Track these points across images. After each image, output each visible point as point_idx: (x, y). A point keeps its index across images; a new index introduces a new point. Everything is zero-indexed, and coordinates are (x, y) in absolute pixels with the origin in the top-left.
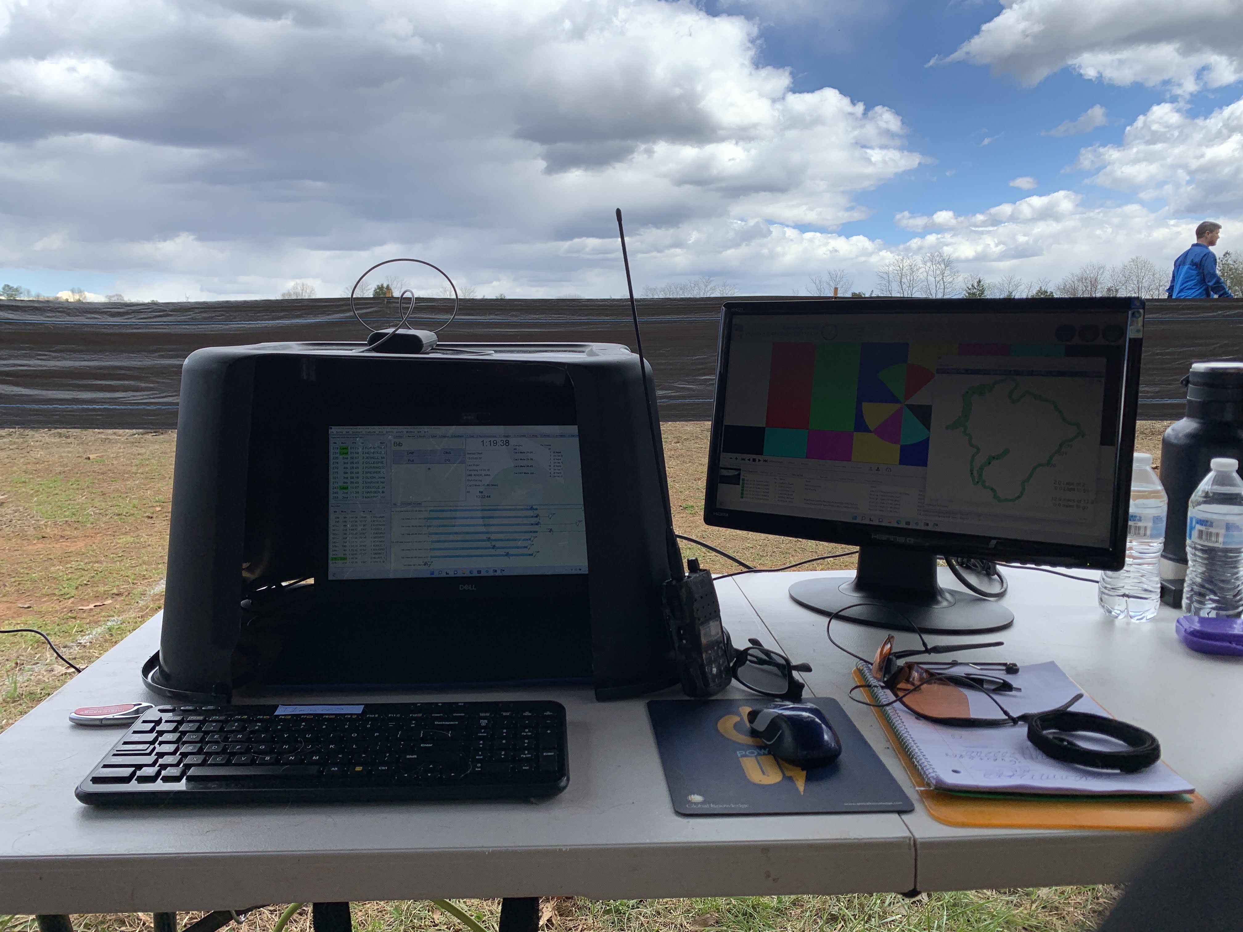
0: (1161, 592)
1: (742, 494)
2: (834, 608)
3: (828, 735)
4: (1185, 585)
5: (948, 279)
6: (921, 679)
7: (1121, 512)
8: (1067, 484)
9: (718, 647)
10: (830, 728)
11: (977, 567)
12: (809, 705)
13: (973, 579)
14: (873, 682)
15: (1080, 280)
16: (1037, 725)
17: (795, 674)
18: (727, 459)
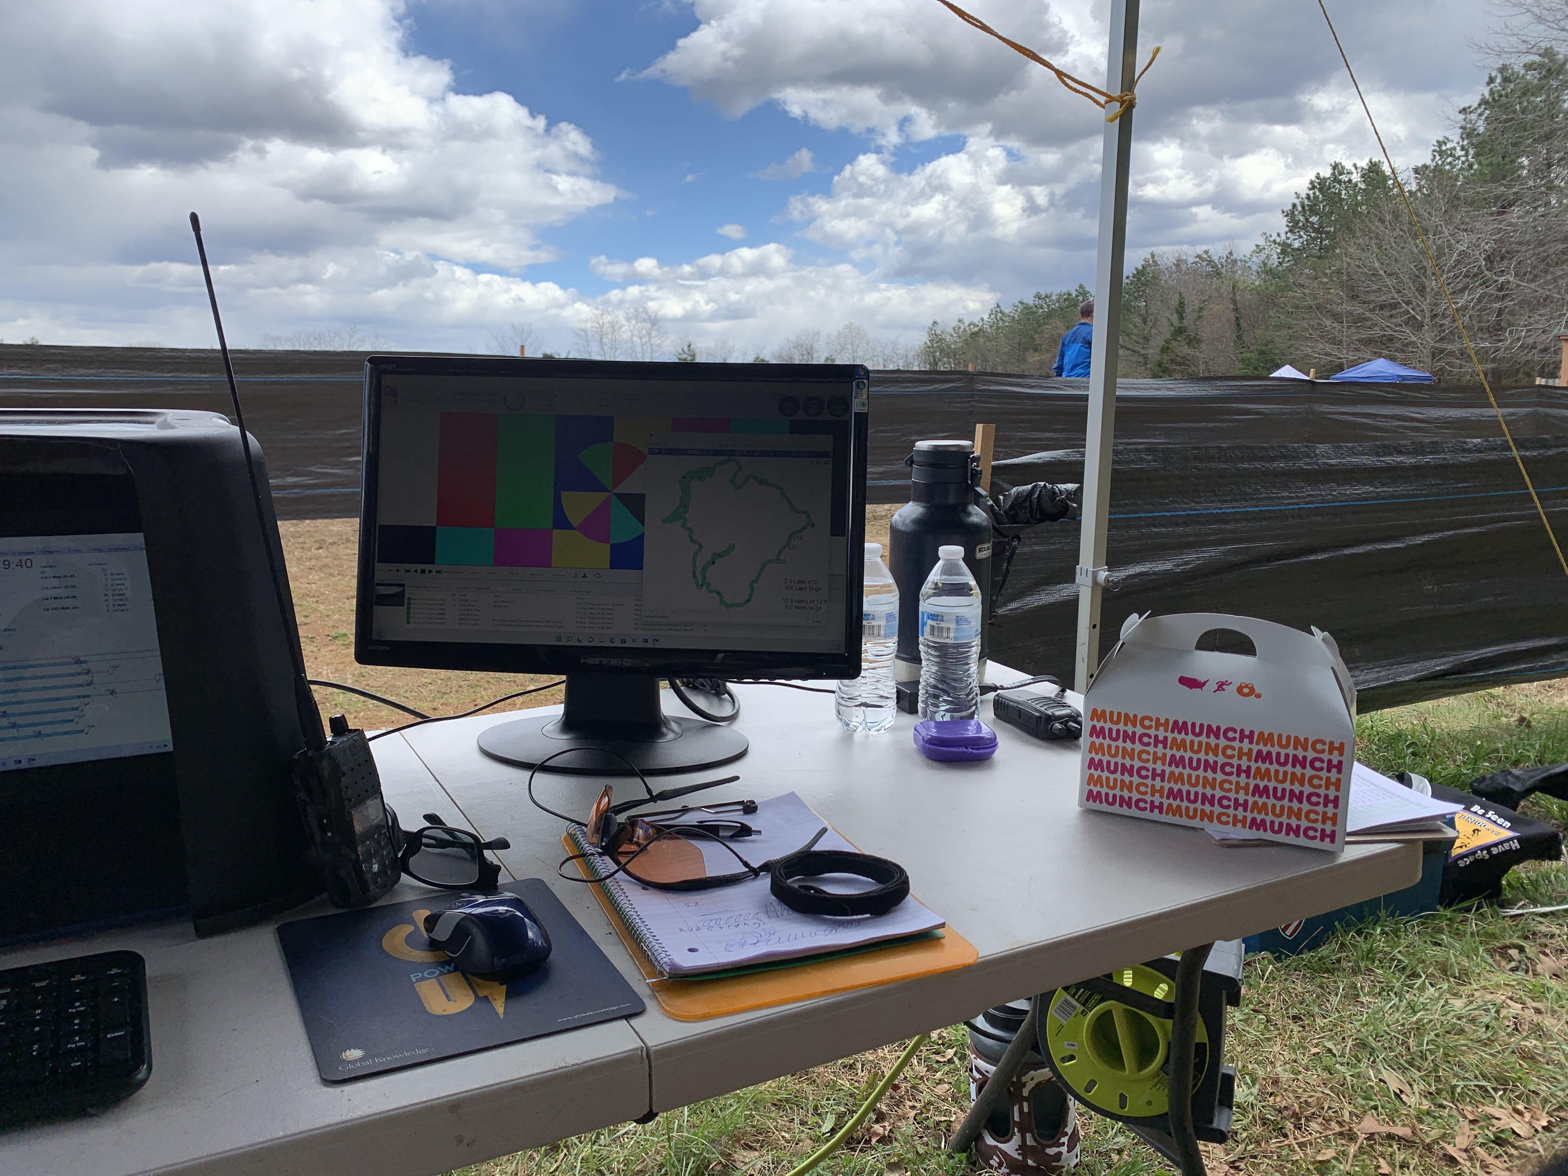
0: (898, 697)
1: (408, 618)
2: (536, 756)
3: (533, 932)
4: (920, 687)
5: (656, 341)
6: (647, 837)
7: (855, 610)
8: (799, 582)
9: (380, 834)
10: (534, 920)
11: (705, 686)
12: (508, 895)
13: (700, 702)
14: (589, 849)
15: (797, 346)
16: (781, 875)
17: (487, 853)
18: (383, 571)
